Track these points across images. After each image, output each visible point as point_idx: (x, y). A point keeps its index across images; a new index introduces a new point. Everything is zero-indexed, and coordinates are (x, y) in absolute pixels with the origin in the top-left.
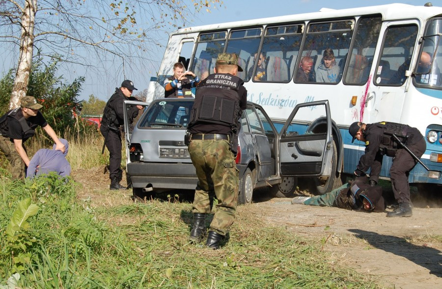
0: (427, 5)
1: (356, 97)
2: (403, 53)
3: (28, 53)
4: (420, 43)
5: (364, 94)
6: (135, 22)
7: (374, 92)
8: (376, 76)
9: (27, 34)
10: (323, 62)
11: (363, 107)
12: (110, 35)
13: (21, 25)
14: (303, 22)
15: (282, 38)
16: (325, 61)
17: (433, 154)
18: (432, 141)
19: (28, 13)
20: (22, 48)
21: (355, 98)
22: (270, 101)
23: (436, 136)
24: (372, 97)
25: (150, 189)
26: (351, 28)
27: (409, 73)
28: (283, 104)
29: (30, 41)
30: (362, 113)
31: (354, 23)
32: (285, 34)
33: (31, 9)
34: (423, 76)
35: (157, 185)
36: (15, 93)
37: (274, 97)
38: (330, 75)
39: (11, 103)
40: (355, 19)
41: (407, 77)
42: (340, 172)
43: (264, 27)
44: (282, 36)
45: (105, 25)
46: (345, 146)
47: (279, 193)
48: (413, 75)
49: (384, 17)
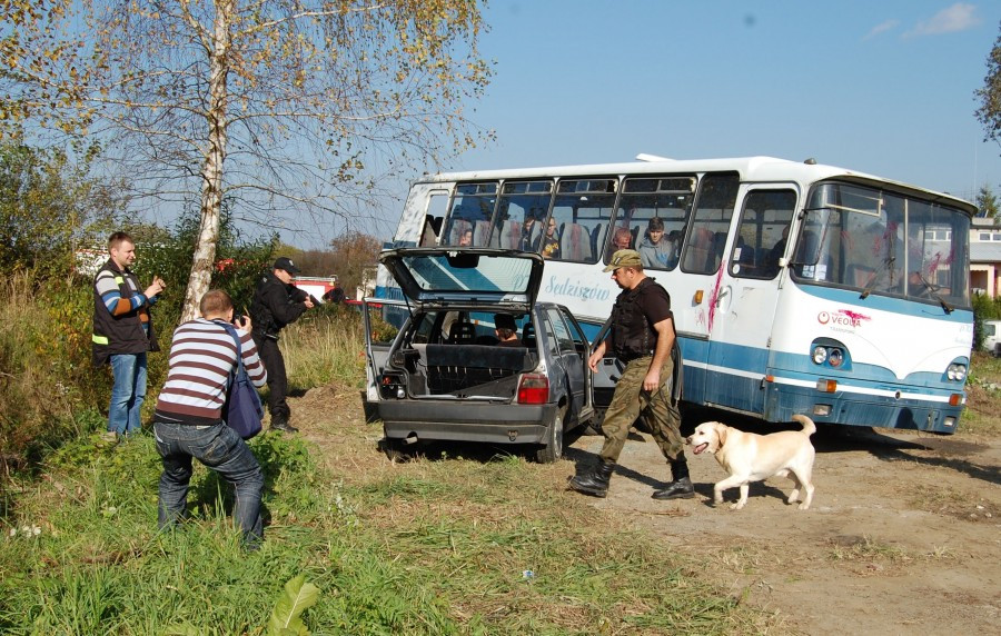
0: (808, 162)
1: (702, 292)
2: (754, 218)
3: (214, 217)
4: (800, 218)
5: (714, 288)
6: (362, 167)
7: (730, 287)
8: (732, 263)
9: (211, 189)
10: (647, 236)
11: (712, 306)
12: (328, 186)
13: (204, 177)
14: (616, 176)
15: (584, 198)
16: (652, 234)
17: (821, 381)
18: (819, 361)
19: (214, 160)
20: (205, 209)
21: (699, 293)
22: (568, 289)
23: (825, 354)
24: (725, 294)
25: (414, 440)
26: (690, 189)
27: (784, 262)
28: (588, 294)
29: (216, 200)
30: (711, 315)
31: (695, 182)
32: (587, 192)
33: (218, 153)
34: (806, 268)
35: (424, 435)
36: (195, 274)
37: (573, 282)
38: (659, 255)
39: (190, 290)
40: (697, 178)
41: (780, 268)
42: (678, 399)
43: (556, 180)
44: (584, 195)
45: (321, 173)
46: (686, 362)
47: (589, 429)
48: (790, 265)
49: (743, 177)
